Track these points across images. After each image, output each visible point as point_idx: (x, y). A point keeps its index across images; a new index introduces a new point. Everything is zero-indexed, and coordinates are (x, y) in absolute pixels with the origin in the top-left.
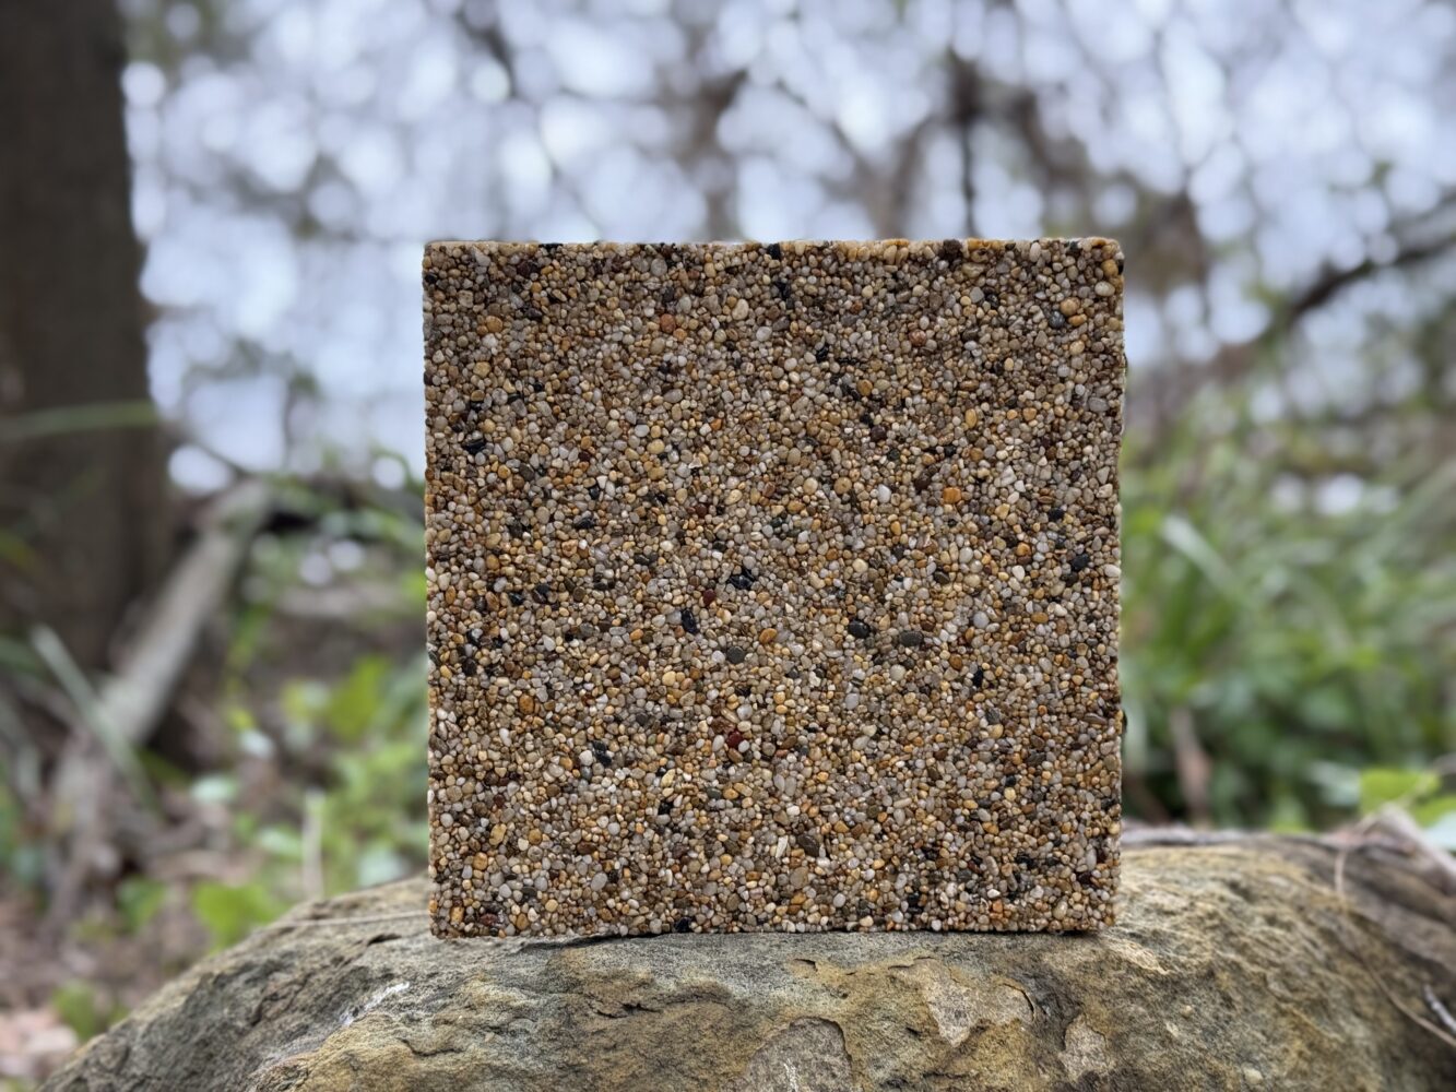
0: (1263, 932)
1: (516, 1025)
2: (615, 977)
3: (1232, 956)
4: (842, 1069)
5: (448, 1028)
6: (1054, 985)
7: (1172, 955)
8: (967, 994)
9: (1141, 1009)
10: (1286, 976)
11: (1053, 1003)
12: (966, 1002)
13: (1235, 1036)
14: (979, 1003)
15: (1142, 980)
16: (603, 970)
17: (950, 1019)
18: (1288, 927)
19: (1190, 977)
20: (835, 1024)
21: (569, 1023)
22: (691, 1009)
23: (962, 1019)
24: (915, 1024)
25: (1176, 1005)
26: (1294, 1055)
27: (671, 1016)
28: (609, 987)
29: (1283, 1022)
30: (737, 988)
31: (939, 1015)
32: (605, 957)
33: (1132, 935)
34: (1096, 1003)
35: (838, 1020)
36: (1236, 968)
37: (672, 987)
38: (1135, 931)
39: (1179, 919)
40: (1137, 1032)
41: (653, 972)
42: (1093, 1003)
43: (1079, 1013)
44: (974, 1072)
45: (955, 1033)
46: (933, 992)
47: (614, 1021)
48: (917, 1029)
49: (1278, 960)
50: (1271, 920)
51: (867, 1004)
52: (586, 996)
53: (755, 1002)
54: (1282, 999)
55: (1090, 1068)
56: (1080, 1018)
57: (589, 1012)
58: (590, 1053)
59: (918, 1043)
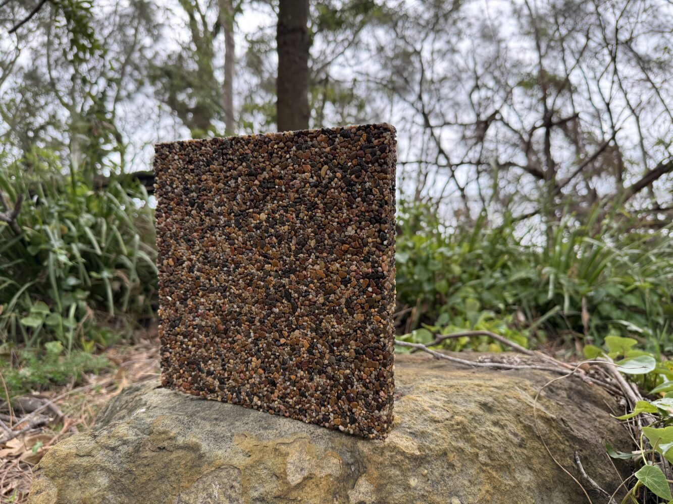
1: (120, 448)
2: (164, 433)
3: (462, 444)
4: (239, 489)
5: (95, 445)
6: (358, 457)
7: (426, 443)
8: (309, 460)
9: (398, 473)
10: (490, 453)
11: (356, 465)
12: (306, 465)
13: (451, 483)
14: (313, 466)
15: (402, 458)
16: (162, 429)
17: (297, 471)
18: (503, 426)
19: (432, 455)
20: (239, 469)
21: (137, 451)
22: (182, 453)
23: (302, 472)
24: (278, 472)
25: (420, 469)
26: (484, 492)
27: (174, 455)
28: (158, 438)
29: (482, 475)
30: (205, 446)
31: (291, 469)
32: (168, 422)
34: (373, 469)
35: (241, 467)
36: (461, 451)
37: (182, 441)
38: (413, 431)
39: (441, 424)
40: (392, 483)
41: (179, 433)
44: (299, 498)
46: (293, 458)
47: (152, 453)
48: (277, 475)
49: (488, 445)
50: (495, 424)
51: (258, 461)
52: (148, 440)
53: (208, 455)
54: (486, 464)
55: (362, 499)
56: (365, 474)
57: (147, 448)
58: (137, 467)
59: (276, 482)
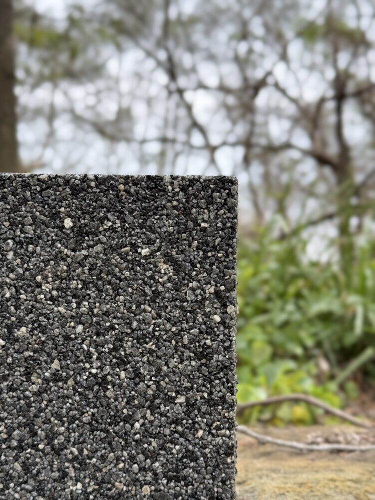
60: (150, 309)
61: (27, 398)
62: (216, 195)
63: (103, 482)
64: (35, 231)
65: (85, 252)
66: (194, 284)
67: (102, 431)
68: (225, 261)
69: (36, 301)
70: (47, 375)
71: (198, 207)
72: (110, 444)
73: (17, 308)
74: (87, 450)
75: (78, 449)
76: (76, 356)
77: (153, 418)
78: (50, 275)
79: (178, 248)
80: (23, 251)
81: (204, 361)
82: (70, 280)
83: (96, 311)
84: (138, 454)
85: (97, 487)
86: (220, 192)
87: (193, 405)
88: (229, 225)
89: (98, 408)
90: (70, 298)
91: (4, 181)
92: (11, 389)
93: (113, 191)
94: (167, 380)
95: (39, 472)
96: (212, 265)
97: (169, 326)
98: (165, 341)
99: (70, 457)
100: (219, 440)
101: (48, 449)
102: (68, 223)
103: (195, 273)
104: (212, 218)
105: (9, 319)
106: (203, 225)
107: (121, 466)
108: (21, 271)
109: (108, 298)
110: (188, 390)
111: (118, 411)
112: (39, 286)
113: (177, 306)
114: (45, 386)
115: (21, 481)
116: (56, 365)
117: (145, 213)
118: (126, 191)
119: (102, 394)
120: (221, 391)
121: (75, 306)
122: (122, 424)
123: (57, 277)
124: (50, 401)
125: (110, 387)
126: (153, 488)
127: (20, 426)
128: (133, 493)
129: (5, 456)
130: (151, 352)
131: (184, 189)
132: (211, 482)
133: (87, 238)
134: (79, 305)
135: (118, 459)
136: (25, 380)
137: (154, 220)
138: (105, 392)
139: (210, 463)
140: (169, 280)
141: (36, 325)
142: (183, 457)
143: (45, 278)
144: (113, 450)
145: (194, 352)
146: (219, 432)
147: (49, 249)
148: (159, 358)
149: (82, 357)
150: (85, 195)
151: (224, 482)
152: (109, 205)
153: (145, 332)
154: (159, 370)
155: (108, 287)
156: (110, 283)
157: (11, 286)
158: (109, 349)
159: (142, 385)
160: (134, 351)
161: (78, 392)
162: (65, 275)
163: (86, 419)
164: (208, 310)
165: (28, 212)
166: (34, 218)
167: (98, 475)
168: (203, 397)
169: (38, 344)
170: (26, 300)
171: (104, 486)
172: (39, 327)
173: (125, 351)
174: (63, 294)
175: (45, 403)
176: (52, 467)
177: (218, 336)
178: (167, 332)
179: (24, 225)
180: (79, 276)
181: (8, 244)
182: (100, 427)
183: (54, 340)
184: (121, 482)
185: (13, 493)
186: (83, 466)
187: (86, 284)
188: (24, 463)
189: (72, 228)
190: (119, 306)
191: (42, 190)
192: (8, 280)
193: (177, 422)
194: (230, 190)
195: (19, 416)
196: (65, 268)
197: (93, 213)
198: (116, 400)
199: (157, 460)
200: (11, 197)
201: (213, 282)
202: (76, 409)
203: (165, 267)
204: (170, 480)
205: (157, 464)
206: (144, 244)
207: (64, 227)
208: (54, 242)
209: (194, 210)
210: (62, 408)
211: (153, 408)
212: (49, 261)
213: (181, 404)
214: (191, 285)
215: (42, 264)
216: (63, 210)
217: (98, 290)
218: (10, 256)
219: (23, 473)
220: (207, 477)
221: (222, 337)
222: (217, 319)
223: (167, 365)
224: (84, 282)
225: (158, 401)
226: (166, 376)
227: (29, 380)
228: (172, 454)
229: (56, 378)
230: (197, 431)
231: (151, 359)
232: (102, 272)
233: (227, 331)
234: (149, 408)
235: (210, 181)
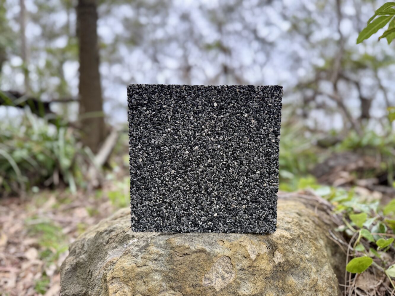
0: (306, 224)
1: (160, 258)
2: (181, 246)
3: (302, 231)
4: (230, 267)
5: (145, 259)
6: (271, 243)
7: (292, 233)
8: (255, 247)
9: (288, 247)
10: (310, 233)
11: (271, 247)
12: (255, 250)
13: (304, 249)
14: (258, 249)
15: (288, 240)
16: (179, 244)
17: (252, 253)
18: (308, 222)
19: (296, 237)
20: (229, 257)
21: (172, 258)
22: (198, 254)
23: (254, 253)
24: (245, 255)
25: (294, 244)
26: (313, 250)
27: (194, 256)
28: (180, 249)
29: (311, 243)
30: (208, 249)
31: (250, 253)
32: (179, 241)
33: (284, 229)
35: (230, 256)
36: (303, 234)
37: (194, 249)
38: (284, 228)
39: (291, 224)
40: (288, 252)
41: (190, 245)
42: (280, 247)
43: (277, 249)
44: (258, 265)
45: (253, 257)
46: (248, 247)
47: (181, 258)
48: (246, 256)
49: (308, 230)
50: (306, 221)
51: (235, 252)
52: (175, 251)
53: (212, 252)
54: (310, 239)
55: (280, 261)
56: (277, 250)
57: (176, 255)
58: (176, 266)
59: (246, 260)
60: (247, 138)
61: (198, 174)
62: (275, 92)
63: (227, 204)
64: (202, 108)
65: (222, 116)
66: (265, 128)
67: (227, 185)
68: (277, 118)
69: (202, 135)
70: (206, 164)
71: (268, 97)
72: (230, 190)
73: (194, 139)
74: (221, 192)
75: (217, 193)
76: (217, 157)
77: (247, 180)
78: (208, 125)
79: (259, 114)
80: (197, 116)
81: (267, 157)
82: (216, 127)
83: (226, 139)
84: (241, 193)
85: (225, 207)
86: (276, 91)
87: (263, 174)
88: (279, 104)
89: (226, 177)
90: (215, 134)
91: (190, 88)
92: (191, 170)
93: (234, 91)
94: (253, 165)
95: (202, 202)
96: (272, 120)
97: (254, 144)
98: (253, 150)
99: (214, 195)
100: (272, 187)
101: (206, 193)
102: (216, 105)
103: (265, 123)
104: (273, 101)
105: (191, 143)
106: (270, 104)
107: (234, 198)
108: (196, 124)
109: (231, 134)
110: (261, 168)
111: (233, 177)
112: (203, 130)
113: (258, 136)
114: (205, 169)
115: (195, 205)
116: (209, 161)
117: (247, 100)
118: (239, 91)
119: (227, 171)
120: (274, 168)
121: (217, 137)
122: (235, 182)
123: (210, 126)
124: (207, 174)
125: (230, 168)
126: (247, 206)
127: (194, 184)
128: (239, 208)
129: (188, 196)
130: (247, 154)
131: (262, 90)
132: (269, 202)
133: (223, 110)
134: (219, 137)
135: (233, 196)
136: (197, 166)
137: (249, 103)
138: (228, 170)
139: (269, 196)
140: (255, 126)
141: (202, 145)
142: (259, 194)
143: (206, 127)
144: (231, 192)
145: (264, 154)
146: (272, 184)
147: (208, 115)
148: (250, 156)
149: (220, 157)
150: (223, 93)
151: (274, 202)
152: (232, 97)
153: (245, 147)
154: (250, 161)
155: (231, 129)
156: (231, 128)
157: (192, 130)
158: (231, 154)
159: (243, 167)
160: (240, 154)
161: (218, 171)
162: (214, 125)
163: (221, 181)
164: (270, 138)
165: (199, 100)
166: (202, 103)
167: (225, 202)
168: (267, 171)
169: (202, 153)
170: (198, 135)
171: (228, 206)
172: (203, 146)
173: (237, 154)
174: (213, 133)
175: (205, 175)
176: (207, 200)
177: (274, 147)
178: (253, 146)
179: (198, 106)
180: (219, 125)
181: (191, 113)
182: (226, 184)
183: (208, 151)
184: (234, 204)
185: (191, 211)
186: (219, 198)
187: (222, 128)
188: (196, 199)
189: (217, 107)
190: (235, 137)
191: (206, 91)
192: (191, 128)
193: (256, 181)
194: (280, 90)
195: (194, 181)
196: (214, 122)
197: (226, 100)
198: (233, 173)
199: (248, 195)
200: (193, 94)
201: (272, 127)
202: (217, 177)
203: (254, 121)
204: (253, 202)
205: (248, 197)
206: (245, 112)
207: (214, 106)
208: (209, 112)
209: (266, 99)
210: (211, 177)
211: (247, 176)
212: (207, 120)
213: (258, 174)
214: (264, 128)
215: (205, 121)
216: (214, 99)
217: (227, 131)
218: (192, 118)
219: (195, 203)
220: (268, 201)
221: (275, 148)
222: (274, 141)
223: (253, 159)
224: (221, 128)
225: (249, 173)
226: (253, 163)
227: (198, 167)
228: (254, 193)
229: (209, 165)
230: (264, 184)
231: (247, 157)
232: (228, 124)
233: (277, 146)
234: (245, 176)
235: (272, 87)
